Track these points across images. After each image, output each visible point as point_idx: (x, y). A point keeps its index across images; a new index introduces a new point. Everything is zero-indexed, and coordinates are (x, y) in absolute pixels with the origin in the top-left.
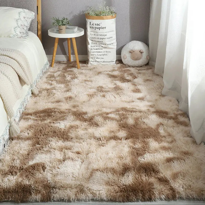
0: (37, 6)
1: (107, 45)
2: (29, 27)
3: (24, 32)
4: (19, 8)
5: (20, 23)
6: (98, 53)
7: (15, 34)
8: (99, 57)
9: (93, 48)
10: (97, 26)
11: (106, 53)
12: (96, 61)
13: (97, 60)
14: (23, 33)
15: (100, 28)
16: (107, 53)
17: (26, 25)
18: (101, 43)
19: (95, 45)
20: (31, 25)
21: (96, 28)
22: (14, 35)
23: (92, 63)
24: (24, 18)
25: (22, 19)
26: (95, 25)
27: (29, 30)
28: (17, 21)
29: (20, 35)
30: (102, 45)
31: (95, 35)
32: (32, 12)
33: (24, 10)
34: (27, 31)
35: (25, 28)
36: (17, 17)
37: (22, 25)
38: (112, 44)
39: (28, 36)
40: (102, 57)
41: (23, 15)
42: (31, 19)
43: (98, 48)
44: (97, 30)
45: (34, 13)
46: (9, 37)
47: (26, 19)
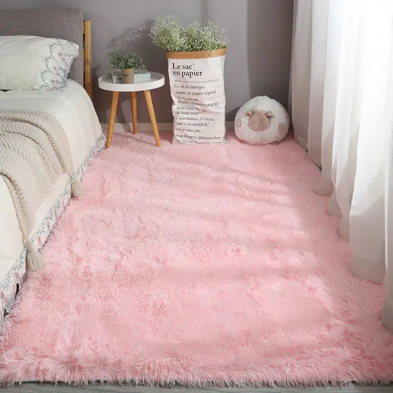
0: (84, 35)
1: (205, 106)
2: (68, 72)
3: (60, 80)
4: (51, 37)
5: (52, 64)
6: (188, 121)
7: (42, 83)
8: (192, 128)
9: (180, 111)
10: (186, 71)
11: (204, 122)
12: (186, 136)
13: (189, 134)
14: (58, 82)
15: (191, 73)
16: (207, 122)
17: (63, 67)
18: (195, 102)
19: (185, 105)
20: (73, 67)
21: (184, 74)
22: (40, 86)
23: (179, 138)
24: (60, 55)
25: (55, 55)
26: (182, 68)
27: (71, 76)
28: (46, 60)
29: (51, 85)
30: (197, 106)
31: (183, 87)
33: (60, 40)
34: (65, 79)
35: (62, 74)
37: (55, 68)
38: (216, 104)
39: (65, 86)
40: (198, 128)
41: (57, 49)
42: (72, 57)
43: (189, 111)
44: (187, 78)
45: (77, 47)
46: (32, 90)
47: (62, 56)
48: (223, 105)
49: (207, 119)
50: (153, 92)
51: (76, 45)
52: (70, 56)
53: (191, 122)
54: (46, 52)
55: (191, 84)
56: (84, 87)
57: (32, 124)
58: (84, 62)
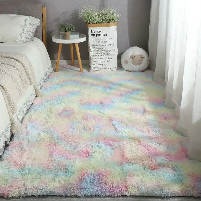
0: (43, 14)
1: (108, 51)
2: (34, 33)
3: (30, 37)
4: (25, 15)
5: (26, 29)
7: (21, 39)
8: (101, 63)
9: (94, 55)
10: (98, 33)
11: (107, 60)
12: (98, 68)
13: (99, 66)
14: (29, 38)
15: (101, 35)
16: (108, 60)
17: (32, 31)
18: (102, 49)
19: (96, 52)
20: (36, 31)
21: (97, 35)
22: (20, 40)
23: (93, 69)
24: (30, 24)
25: (28, 24)
26: (96, 32)
27: (35, 35)
28: (23, 27)
29: (25, 40)
30: (104, 52)
31: (96, 42)
33: (30, 17)
34: (33, 37)
35: (31, 34)
37: (27, 31)
38: (114, 50)
39: (33, 40)
40: (104, 63)
41: (29, 21)
42: (36, 26)
43: (99, 54)
44: (99, 37)
45: (39, 20)
46: (16, 42)
47: (31, 25)
48: (117, 51)
49: (108, 58)
50: (79, 44)
51: (38, 19)
52: (35, 25)
53: (100, 60)
54: (23, 23)
55: (101, 40)
56: (42, 41)
57: (15, 59)
58: (43, 28)
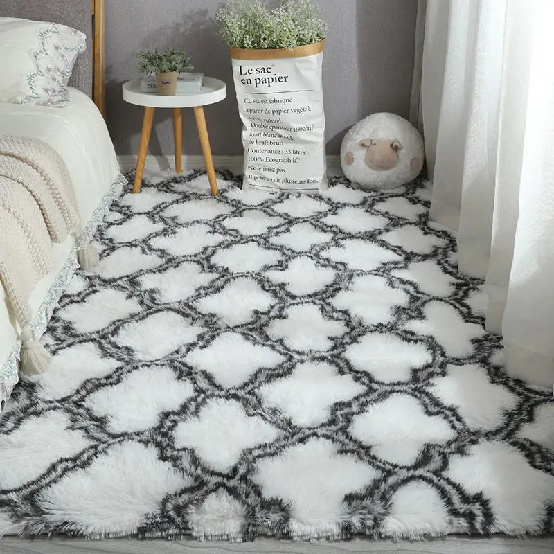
0: (93, 17)
1: (293, 130)
2: (69, 75)
3: (57, 88)
4: (41, 20)
5: (44, 63)
6: (267, 155)
7: (30, 93)
8: (273, 165)
9: (254, 139)
10: (261, 76)
11: (291, 156)
12: (262, 178)
13: (267, 174)
14: (54, 91)
15: (271, 80)
16: (296, 156)
17: (62, 68)
18: (277, 125)
19: (263, 131)
20: (76, 66)
21: (258, 81)
22: (27, 98)
23: (251, 181)
24: (57, 48)
25: (51, 51)
26: (254, 71)
27: (72, 82)
28: (36, 57)
29: (44, 96)
30: (280, 131)
31: (257, 102)
32: (79, 32)
33: (56, 25)
34: (65, 87)
35: (60, 79)
36: (36, 46)
37: (49, 70)
38: (310, 128)
39: (66, 100)
40: (281, 165)
41: (52, 40)
42: (76, 53)
43: (269, 139)
44: (263, 87)
45: (84, 37)
46: (14, 103)
47: (60, 51)
48: (321, 131)
49: (295, 152)
50: (207, 108)
51: (82, 33)
52: (72, 50)
53: (273, 156)
55: (269, 97)
56: (93, 99)
58: (94, 59)
